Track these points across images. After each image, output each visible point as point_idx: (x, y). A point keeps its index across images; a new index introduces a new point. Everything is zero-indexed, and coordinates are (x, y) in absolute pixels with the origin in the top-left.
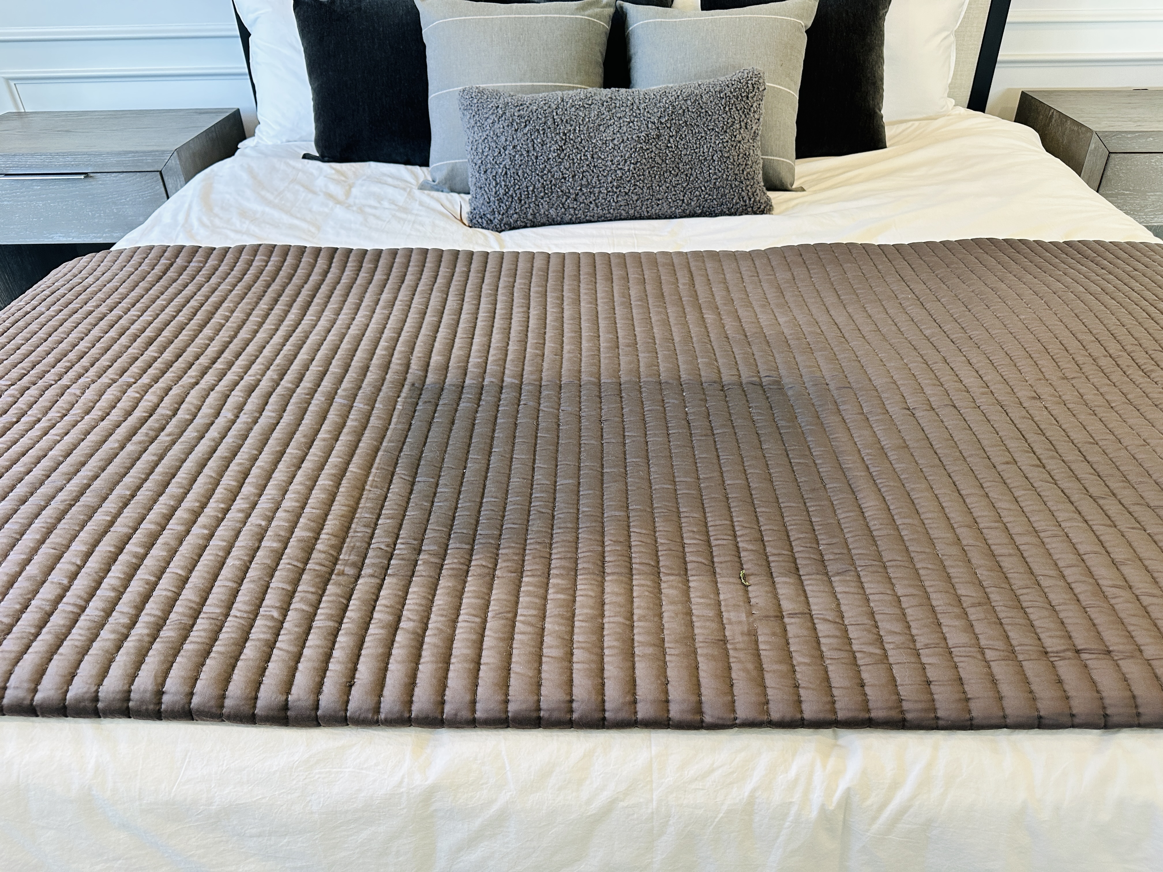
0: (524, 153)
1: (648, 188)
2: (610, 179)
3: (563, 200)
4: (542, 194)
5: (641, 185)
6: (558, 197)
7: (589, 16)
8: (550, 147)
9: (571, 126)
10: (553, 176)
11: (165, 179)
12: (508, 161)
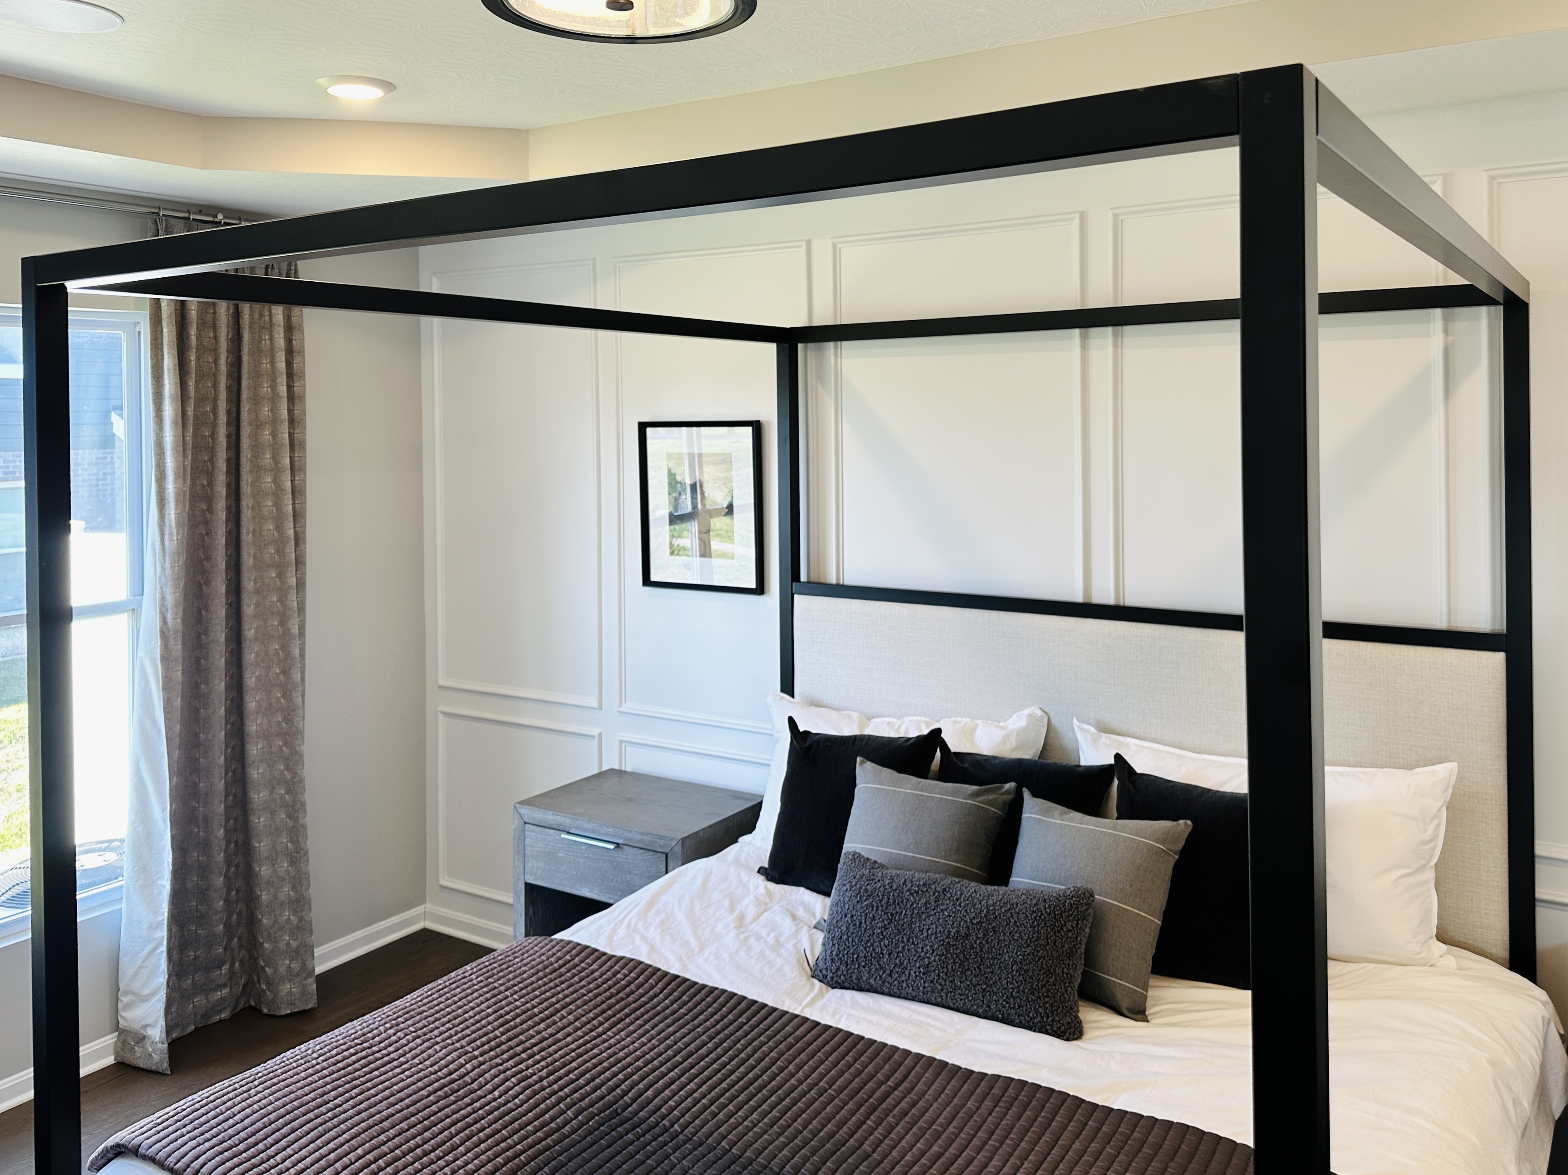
0: (858, 923)
1: (951, 981)
2: (918, 965)
3: (881, 974)
4: (863, 964)
5: (944, 977)
6: (876, 969)
7: (979, 802)
8: (878, 923)
9: (900, 908)
10: (874, 950)
11: (669, 860)
12: (844, 928)
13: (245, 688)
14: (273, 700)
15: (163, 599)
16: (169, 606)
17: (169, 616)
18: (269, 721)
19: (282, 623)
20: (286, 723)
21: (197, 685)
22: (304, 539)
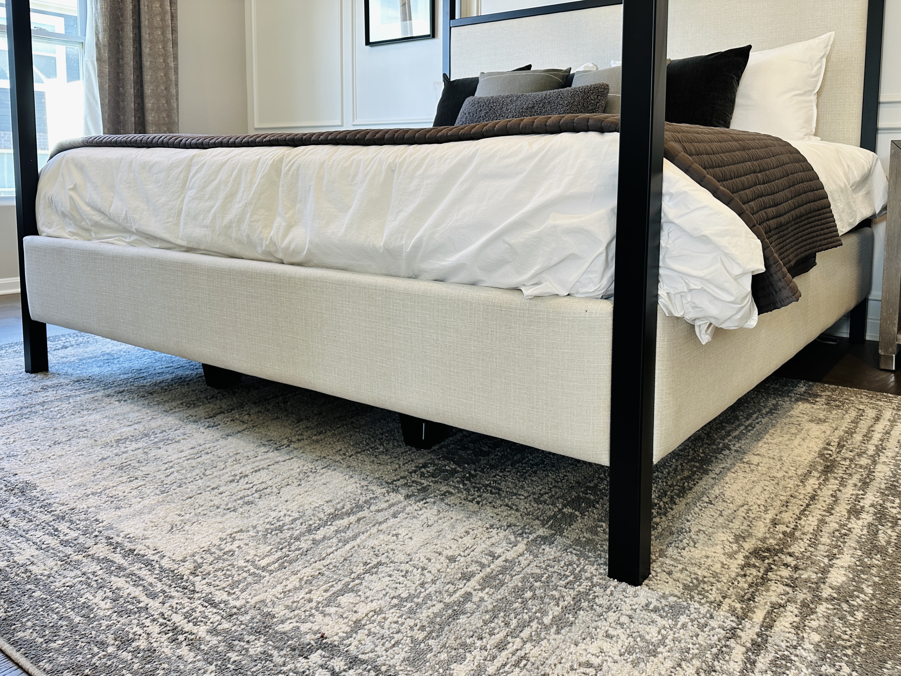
7: (548, 74)
13: (145, 95)
14: (161, 105)
15: (97, 26)
16: (100, 31)
17: (100, 36)
18: (159, 117)
19: (165, 61)
20: (168, 118)
21: (118, 88)
22: (177, 17)
